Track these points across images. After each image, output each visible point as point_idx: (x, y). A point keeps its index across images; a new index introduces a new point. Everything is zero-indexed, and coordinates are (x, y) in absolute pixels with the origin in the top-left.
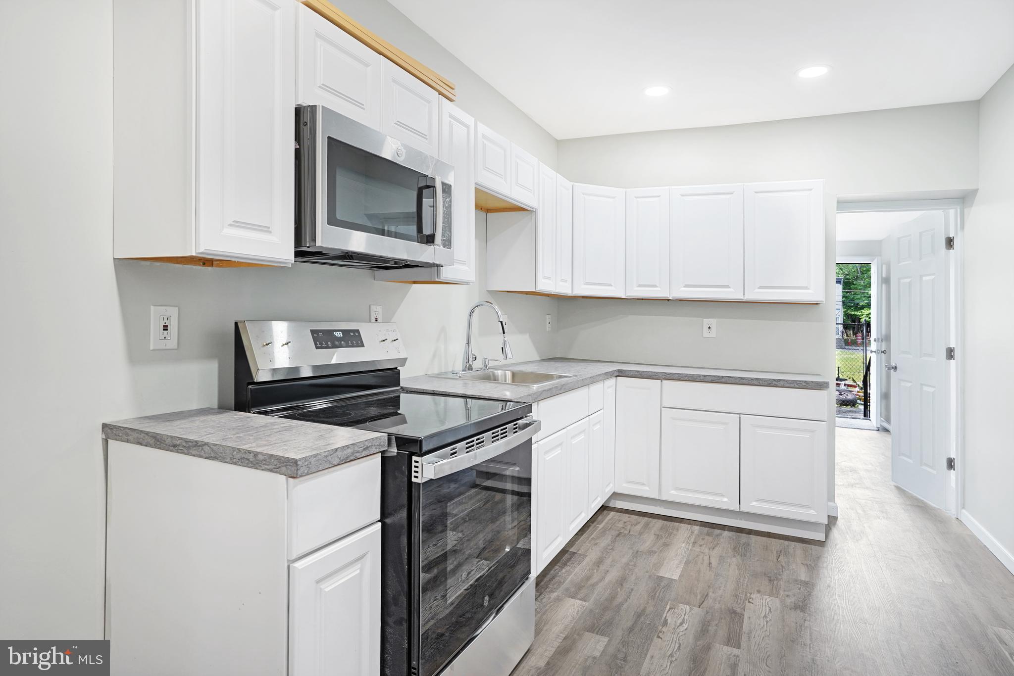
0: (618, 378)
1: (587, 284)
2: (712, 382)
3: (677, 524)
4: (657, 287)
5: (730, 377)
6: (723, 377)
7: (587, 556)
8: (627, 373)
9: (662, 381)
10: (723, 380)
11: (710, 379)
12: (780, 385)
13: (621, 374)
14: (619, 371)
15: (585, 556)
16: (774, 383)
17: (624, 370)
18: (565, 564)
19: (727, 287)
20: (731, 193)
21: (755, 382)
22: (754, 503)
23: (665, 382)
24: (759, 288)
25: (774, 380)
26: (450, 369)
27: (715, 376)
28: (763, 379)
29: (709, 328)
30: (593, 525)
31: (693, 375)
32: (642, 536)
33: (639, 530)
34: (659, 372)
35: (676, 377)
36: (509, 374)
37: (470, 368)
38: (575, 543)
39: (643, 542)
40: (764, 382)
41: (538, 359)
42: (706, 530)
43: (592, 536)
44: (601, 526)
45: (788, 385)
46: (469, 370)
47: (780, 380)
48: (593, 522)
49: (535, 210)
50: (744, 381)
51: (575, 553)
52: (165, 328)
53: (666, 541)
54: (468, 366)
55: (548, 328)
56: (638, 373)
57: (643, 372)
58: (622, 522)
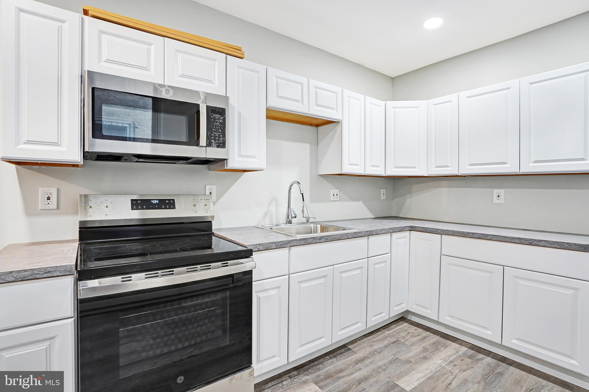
0: (412, 232)
1: (396, 167)
2: (479, 238)
3: (449, 342)
4: (449, 167)
5: (495, 235)
6: (488, 235)
7: (357, 353)
8: (416, 229)
9: (442, 236)
10: (488, 237)
11: (477, 236)
12: (541, 245)
13: (412, 229)
14: (411, 227)
15: (355, 353)
16: (535, 242)
17: (415, 227)
18: (335, 357)
19: (505, 163)
20: (509, 88)
21: (517, 241)
22: (515, 341)
23: (444, 236)
24: (533, 163)
25: (535, 240)
26: (274, 223)
27: (481, 234)
28: (524, 238)
29: (498, 196)
30: (383, 331)
31: (464, 232)
32: (412, 347)
33: (414, 341)
34: (438, 229)
35: (451, 233)
36: (319, 226)
37: (290, 222)
38: (358, 342)
39: (409, 352)
40: (525, 242)
41: (372, 216)
42: (471, 352)
43: (374, 339)
44: (387, 333)
45: (549, 245)
46: (289, 223)
47: (541, 241)
48: (384, 329)
49: (340, 121)
50: (507, 240)
51: (350, 349)
52: (49, 198)
53: (428, 355)
54: (288, 221)
55: (383, 197)
56: (424, 229)
57: (428, 228)
58: (407, 332)
